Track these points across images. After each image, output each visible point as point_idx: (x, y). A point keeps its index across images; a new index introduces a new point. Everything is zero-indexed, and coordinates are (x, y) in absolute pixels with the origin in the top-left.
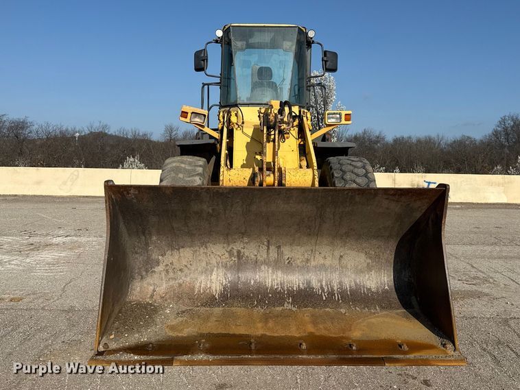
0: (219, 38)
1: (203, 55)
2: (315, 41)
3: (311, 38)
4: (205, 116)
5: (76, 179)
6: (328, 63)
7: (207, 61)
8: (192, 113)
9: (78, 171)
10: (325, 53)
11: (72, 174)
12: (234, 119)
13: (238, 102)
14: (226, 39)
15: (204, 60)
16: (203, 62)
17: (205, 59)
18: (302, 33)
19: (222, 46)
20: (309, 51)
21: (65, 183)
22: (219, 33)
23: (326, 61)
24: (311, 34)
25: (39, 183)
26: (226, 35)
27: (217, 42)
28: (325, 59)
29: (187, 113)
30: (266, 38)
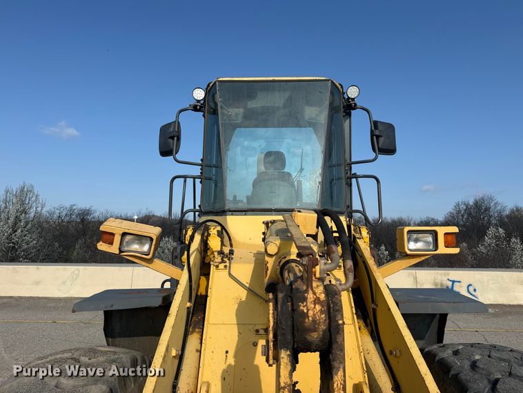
0: (198, 101)
1: (171, 130)
2: (359, 104)
3: (353, 99)
4: (151, 239)
5: (76, 279)
6: (381, 140)
7: (179, 139)
8: (124, 234)
9: (79, 270)
10: (375, 124)
11: (73, 273)
12: (215, 243)
13: (226, 208)
14: (212, 104)
15: (172, 138)
16: (171, 140)
17: (176, 136)
18: (337, 91)
19: (204, 116)
20: (348, 122)
21: (64, 283)
22: (199, 94)
23: (378, 137)
24: (352, 92)
25: (37, 283)
26: (211, 97)
27: (195, 109)
28: (377, 133)
29: (113, 234)
30: (277, 100)
